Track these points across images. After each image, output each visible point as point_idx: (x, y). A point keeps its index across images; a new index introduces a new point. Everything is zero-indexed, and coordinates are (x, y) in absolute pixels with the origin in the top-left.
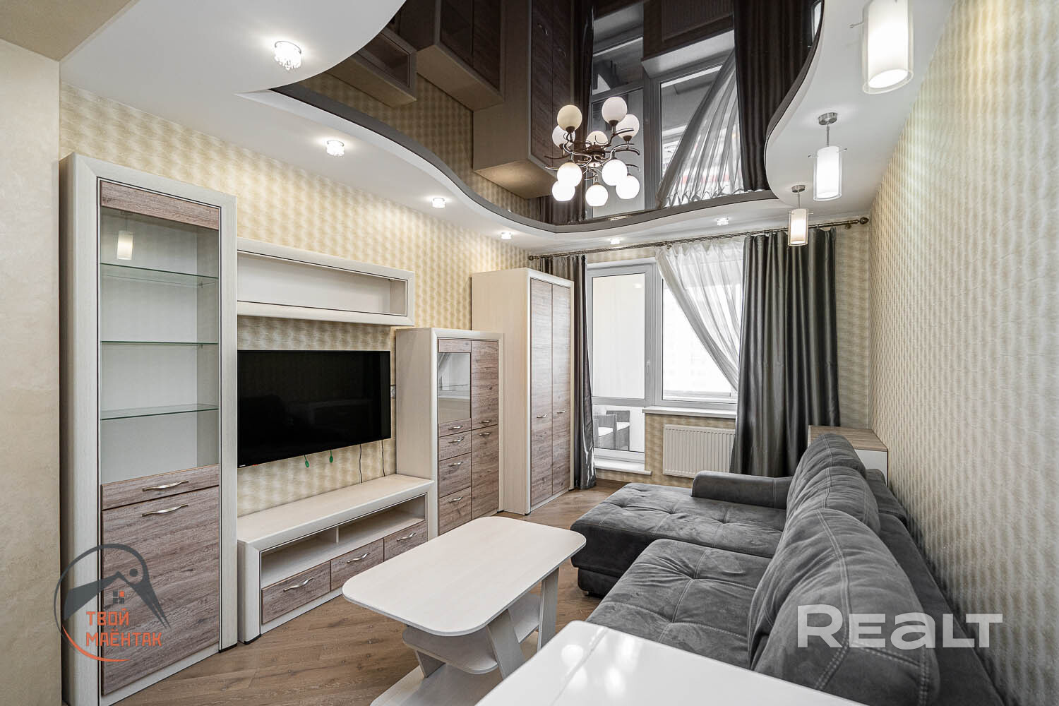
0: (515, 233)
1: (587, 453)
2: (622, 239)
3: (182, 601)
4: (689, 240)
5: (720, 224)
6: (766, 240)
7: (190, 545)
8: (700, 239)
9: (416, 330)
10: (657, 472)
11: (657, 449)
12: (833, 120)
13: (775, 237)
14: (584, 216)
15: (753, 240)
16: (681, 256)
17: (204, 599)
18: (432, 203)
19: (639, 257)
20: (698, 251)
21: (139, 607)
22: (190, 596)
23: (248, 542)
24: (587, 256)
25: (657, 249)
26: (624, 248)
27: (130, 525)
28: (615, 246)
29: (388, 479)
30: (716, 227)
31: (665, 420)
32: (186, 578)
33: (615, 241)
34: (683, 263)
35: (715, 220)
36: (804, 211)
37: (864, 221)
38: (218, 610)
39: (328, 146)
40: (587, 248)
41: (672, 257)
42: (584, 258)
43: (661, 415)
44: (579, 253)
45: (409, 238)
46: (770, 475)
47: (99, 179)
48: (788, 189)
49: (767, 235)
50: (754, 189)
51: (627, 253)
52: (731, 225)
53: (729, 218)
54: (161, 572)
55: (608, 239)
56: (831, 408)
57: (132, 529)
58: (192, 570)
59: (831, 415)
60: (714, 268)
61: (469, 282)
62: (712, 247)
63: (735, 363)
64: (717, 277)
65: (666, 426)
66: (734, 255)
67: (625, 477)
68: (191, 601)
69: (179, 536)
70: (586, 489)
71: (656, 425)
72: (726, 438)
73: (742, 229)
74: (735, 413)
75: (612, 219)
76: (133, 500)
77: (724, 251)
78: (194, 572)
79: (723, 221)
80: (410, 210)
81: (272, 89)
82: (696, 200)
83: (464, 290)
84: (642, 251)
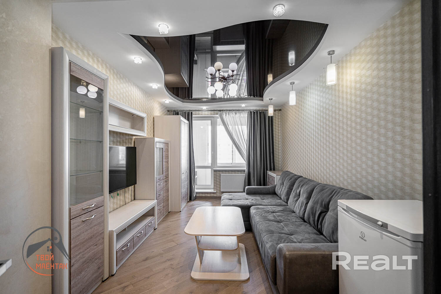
0: (171, 101)
1: (194, 187)
2: (207, 107)
3: (93, 260)
4: (230, 110)
5: (242, 106)
6: (254, 113)
7: (96, 234)
8: (234, 110)
9: (146, 138)
10: (218, 191)
11: (218, 183)
12: (294, 84)
13: (257, 112)
14: (192, 97)
15: (251, 112)
16: (227, 115)
17: (100, 258)
18: (152, 87)
19: (211, 114)
20: (232, 114)
21: (81, 264)
22: (96, 257)
23: (114, 230)
24: (193, 113)
25: (220, 112)
26: (209, 111)
27: (79, 226)
28: (205, 109)
29: (133, 202)
30: (241, 107)
31: (221, 173)
32: (95, 249)
33: (204, 108)
34: (228, 118)
35: (241, 105)
36: (272, 106)
37: (280, 110)
38: (103, 262)
39: (135, 60)
40: (194, 109)
41: (224, 115)
42: (192, 113)
43: (219, 171)
44: (190, 111)
45: (138, 99)
46: (257, 185)
47: (70, 61)
48: (268, 99)
49: (255, 111)
50: (251, 96)
51: (206, 113)
52: (246, 107)
53: (246, 105)
54: (88, 247)
55: (202, 107)
56: (272, 165)
57: (79, 228)
58: (96, 245)
59: (272, 167)
60: (238, 120)
61: (153, 119)
62: (237, 113)
63: (245, 153)
64: (239, 122)
65: (222, 174)
66: (244, 116)
67: (206, 194)
68: (96, 259)
69: (93, 229)
70: (194, 200)
71: (218, 175)
72: (242, 177)
73: (248, 108)
74: (246, 169)
75: (204, 100)
76: (79, 214)
77: (241, 115)
78: (97, 246)
79: (243, 105)
80: (138, 87)
81: (131, 35)
82: (240, 97)
83: (152, 122)
84: (212, 112)
